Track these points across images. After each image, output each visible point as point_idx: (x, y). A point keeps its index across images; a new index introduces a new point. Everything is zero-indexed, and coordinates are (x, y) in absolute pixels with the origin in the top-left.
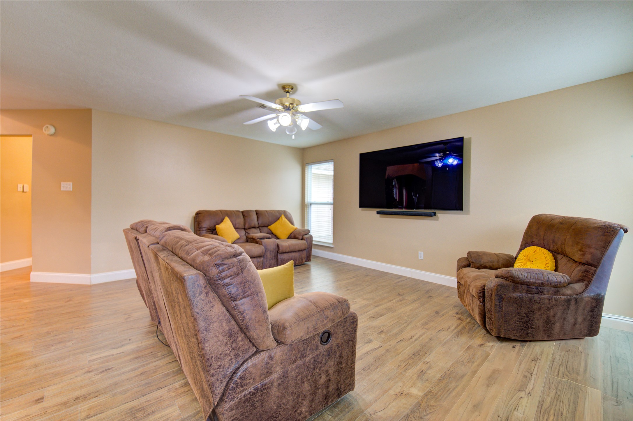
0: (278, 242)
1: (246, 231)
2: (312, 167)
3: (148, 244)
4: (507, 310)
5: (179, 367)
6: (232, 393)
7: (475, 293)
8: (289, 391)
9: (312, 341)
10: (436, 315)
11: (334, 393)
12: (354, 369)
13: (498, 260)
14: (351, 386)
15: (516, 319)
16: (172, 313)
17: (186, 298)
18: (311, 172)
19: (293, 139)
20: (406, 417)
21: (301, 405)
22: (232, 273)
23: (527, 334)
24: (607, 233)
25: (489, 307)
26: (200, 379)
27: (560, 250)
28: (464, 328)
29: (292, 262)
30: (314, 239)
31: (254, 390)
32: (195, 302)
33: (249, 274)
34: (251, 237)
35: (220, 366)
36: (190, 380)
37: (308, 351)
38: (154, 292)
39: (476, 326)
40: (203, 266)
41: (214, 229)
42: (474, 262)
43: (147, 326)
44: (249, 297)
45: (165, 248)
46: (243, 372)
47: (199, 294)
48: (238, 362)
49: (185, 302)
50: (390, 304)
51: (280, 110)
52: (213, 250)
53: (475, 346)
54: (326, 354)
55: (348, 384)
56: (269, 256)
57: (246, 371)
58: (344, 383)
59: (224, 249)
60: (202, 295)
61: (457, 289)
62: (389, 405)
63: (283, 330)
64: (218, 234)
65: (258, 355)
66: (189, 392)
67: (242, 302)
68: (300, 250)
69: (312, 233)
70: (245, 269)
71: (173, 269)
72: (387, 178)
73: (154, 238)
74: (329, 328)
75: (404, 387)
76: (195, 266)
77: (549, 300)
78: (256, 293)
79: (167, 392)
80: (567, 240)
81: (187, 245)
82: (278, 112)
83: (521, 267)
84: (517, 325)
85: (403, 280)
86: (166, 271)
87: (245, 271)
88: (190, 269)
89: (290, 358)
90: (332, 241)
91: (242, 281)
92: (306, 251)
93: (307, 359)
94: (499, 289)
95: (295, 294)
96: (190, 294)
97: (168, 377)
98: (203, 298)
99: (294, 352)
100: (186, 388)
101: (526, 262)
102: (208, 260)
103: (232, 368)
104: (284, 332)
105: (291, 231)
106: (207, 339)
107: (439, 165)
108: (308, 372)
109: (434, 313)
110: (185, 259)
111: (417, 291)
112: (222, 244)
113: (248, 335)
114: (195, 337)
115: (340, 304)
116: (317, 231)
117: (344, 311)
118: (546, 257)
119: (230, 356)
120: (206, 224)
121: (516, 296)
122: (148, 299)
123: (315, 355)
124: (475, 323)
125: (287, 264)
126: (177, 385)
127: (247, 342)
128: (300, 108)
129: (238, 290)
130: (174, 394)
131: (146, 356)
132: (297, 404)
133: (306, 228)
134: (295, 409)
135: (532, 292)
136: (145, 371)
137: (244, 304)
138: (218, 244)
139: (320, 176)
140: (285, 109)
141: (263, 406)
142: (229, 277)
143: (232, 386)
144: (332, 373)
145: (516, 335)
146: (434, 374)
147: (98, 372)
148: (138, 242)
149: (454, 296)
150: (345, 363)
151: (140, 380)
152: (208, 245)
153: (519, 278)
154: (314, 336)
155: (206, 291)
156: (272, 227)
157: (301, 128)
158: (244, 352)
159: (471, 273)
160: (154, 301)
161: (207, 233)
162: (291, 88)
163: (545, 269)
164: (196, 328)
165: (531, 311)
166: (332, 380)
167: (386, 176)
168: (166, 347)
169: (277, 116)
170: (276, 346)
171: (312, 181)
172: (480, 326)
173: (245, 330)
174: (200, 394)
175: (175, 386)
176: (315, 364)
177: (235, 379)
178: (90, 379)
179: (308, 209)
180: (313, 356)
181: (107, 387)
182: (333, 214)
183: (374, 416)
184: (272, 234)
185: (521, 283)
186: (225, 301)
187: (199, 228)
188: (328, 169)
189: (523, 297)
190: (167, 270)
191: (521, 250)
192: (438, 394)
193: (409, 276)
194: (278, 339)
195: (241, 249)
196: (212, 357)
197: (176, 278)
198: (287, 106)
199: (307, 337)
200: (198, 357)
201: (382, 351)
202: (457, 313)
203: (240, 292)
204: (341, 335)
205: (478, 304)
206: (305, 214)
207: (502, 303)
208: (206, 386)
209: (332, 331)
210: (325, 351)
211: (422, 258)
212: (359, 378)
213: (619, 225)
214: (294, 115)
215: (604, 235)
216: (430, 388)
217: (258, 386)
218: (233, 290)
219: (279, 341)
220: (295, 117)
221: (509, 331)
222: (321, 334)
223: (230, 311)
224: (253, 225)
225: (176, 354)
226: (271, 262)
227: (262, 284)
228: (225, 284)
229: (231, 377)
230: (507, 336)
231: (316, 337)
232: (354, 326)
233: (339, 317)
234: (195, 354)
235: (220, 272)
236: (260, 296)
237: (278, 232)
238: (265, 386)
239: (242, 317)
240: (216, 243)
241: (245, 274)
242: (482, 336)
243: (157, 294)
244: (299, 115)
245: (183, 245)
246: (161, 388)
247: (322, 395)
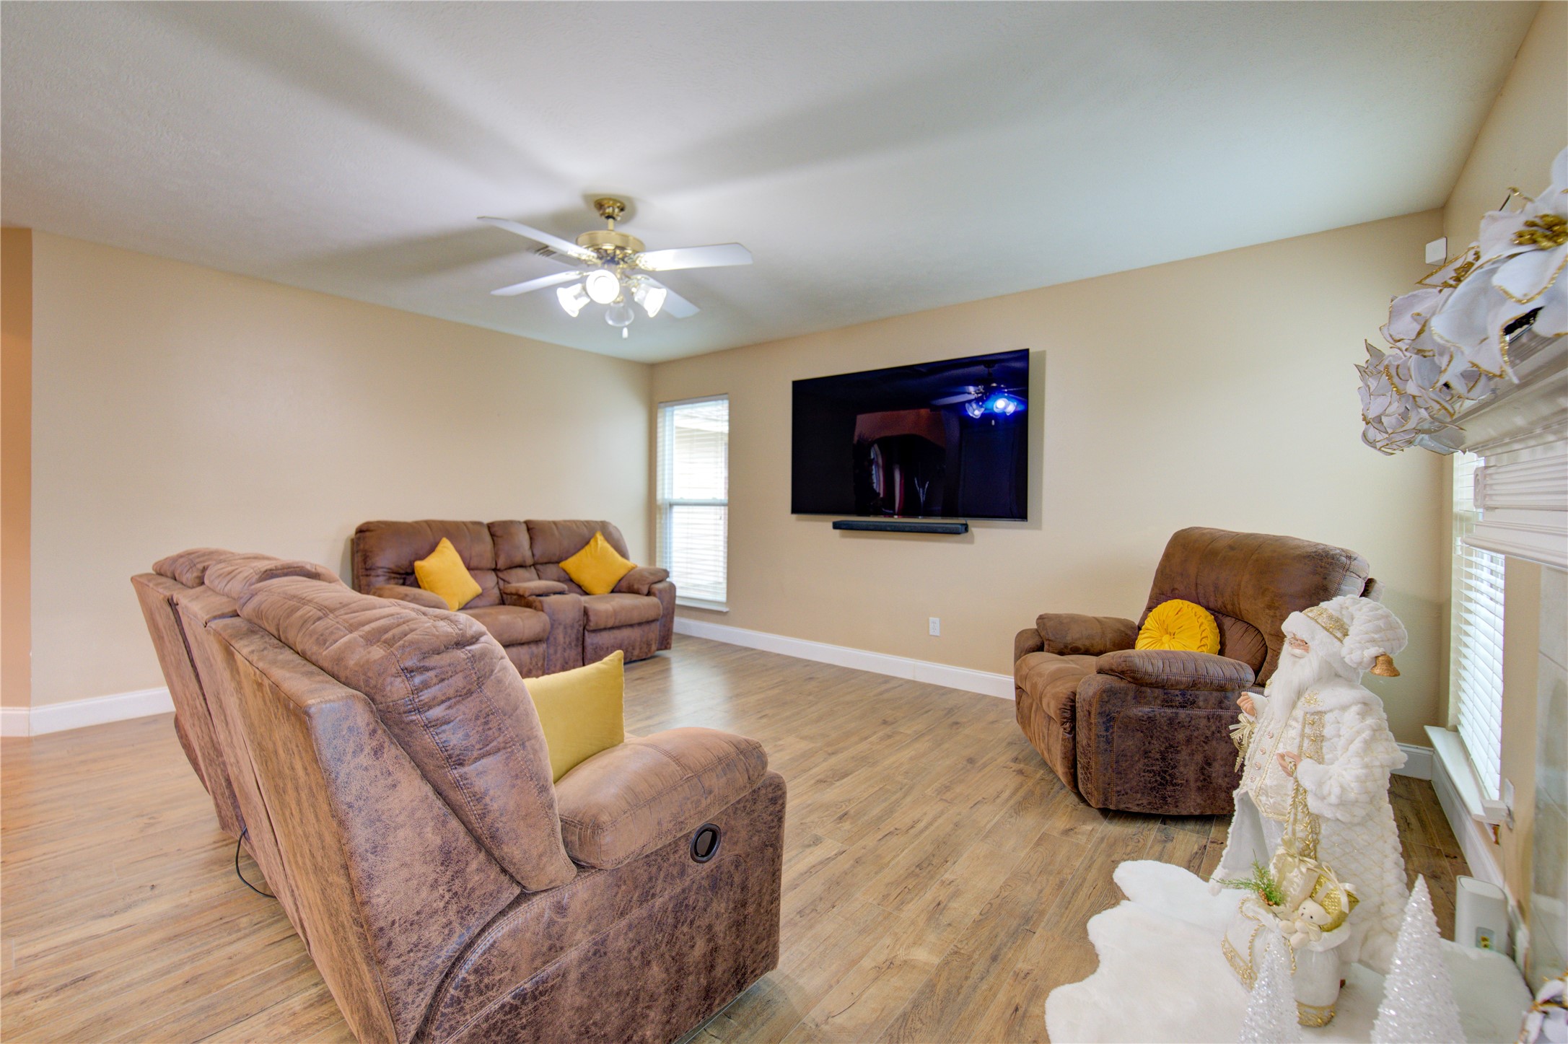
0: (585, 602)
1: (500, 575)
2: (676, 412)
3: (206, 617)
4: (1123, 747)
5: (304, 953)
6: (453, 1013)
7: (1055, 712)
8: (610, 990)
9: (672, 856)
10: (969, 766)
11: (728, 981)
12: (777, 914)
13: (1103, 633)
14: (769, 959)
15: (1140, 765)
16: (278, 808)
17: (315, 767)
18: (673, 425)
19: (625, 339)
20: (901, 1020)
21: (643, 1022)
22: (451, 692)
23: (1164, 798)
24: (1321, 567)
25: (1084, 742)
26: (360, 984)
27: (1229, 607)
28: (1031, 793)
29: (618, 654)
30: (679, 593)
31: (514, 998)
32: (342, 777)
33: (500, 691)
34: (514, 591)
35: (416, 946)
36: (332, 986)
37: (660, 881)
38: (227, 750)
39: (1057, 787)
40: (365, 674)
41: (409, 571)
42: (1053, 638)
43: (210, 845)
44: (499, 754)
45: (255, 628)
46: (484, 953)
47: (353, 752)
48: (469, 928)
49: (312, 776)
50: (863, 746)
51: (589, 263)
52: (396, 631)
53: (1055, 833)
54: (706, 885)
55: (763, 954)
56: (561, 638)
57: (492, 951)
58: (752, 952)
59: (428, 628)
60: (362, 756)
61: (1014, 704)
62: (861, 995)
63: (593, 833)
64: (420, 583)
65: (524, 905)
66: (333, 1019)
67: (481, 769)
68: (644, 620)
69: (673, 579)
70: (489, 677)
71: (276, 687)
72: (858, 441)
73: (225, 599)
74: (714, 819)
75: (897, 947)
76: (342, 675)
77: (1209, 719)
78: (518, 741)
79: (267, 1026)
80: (1243, 584)
81: (319, 619)
82: (586, 266)
83: (1151, 648)
84: (1142, 779)
85: (896, 688)
86: (257, 692)
87: (489, 683)
88: (327, 686)
89: (612, 905)
90: (725, 595)
91: (481, 711)
92: (658, 623)
93: (657, 903)
94: (1106, 699)
95: (628, 737)
96: (327, 753)
97: (270, 984)
98: (365, 765)
99: (623, 887)
100: (324, 1008)
101: (1162, 637)
102: (382, 658)
103: (452, 947)
104: (595, 838)
105: (622, 573)
106: (377, 874)
107: (976, 412)
108: (659, 937)
109: (965, 763)
110: (314, 658)
111: (927, 712)
112: (424, 614)
113: (497, 853)
114: (342, 872)
115: (741, 757)
116: (687, 573)
117: (751, 773)
118: (1202, 624)
119: (445, 915)
120: (386, 558)
121: (1140, 714)
122: (210, 771)
123: (679, 890)
124: (1055, 780)
125: (606, 659)
126: (296, 1003)
127: (494, 872)
128: (643, 260)
129: (467, 736)
130: (286, 1030)
131: (202, 930)
132: (634, 1020)
133: (659, 565)
134: (627, 1035)
135: (1174, 704)
136: (200, 973)
137: (485, 772)
138: (413, 614)
139: (696, 433)
140: (603, 261)
141: (539, 1038)
142: (443, 702)
143: (453, 996)
144: (723, 929)
145: (1141, 802)
146: (965, 909)
147: (48, 989)
148: (176, 613)
149: (1008, 720)
150: (754, 903)
151: (183, 1001)
152: (384, 617)
153: (1146, 673)
154: (675, 842)
155: (374, 743)
156: (570, 565)
157: (646, 312)
158: (486, 901)
159: (1047, 663)
160: (228, 775)
161: (389, 584)
162: (618, 207)
163: (1200, 650)
164: (346, 848)
165: (1172, 747)
166: (722, 948)
167: (856, 438)
168: (267, 899)
169: (582, 277)
170: (575, 877)
171: (674, 447)
172: (1064, 786)
173: (488, 842)
174: (360, 1024)
175: (292, 1006)
176: (679, 914)
177: (460, 977)
178: (21, 1015)
179: (664, 517)
180: (672, 894)
181: (77, 1032)
182: (727, 529)
183: (825, 1028)
184: (571, 583)
185: (1151, 684)
186: (432, 767)
187: (367, 569)
188: (715, 418)
189: (1155, 716)
190: (258, 690)
191: (1149, 609)
192: (976, 956)
193: (908, 676)
194: (581, 856)
195: (478, 626)
196: (393, 923)
197: (285, 712)
198: (609, 252)
199: (658, 847)
200: (351, 927)
201: (844, 863)
202: (1016, 760)
203: (473, 740)
204: (743, 834)
205: (1061, 736)
206: (658, 531)
207: (1111, 731)
208: (375, 1004)
209: (722, 826)
210: (703, 878)
211: (937, 633)
212: (789, 934)
213: (1343, 550)
214: (625, 276)
215: (1315, 573)
216: (955, 943)
217: (526, 986)
218: (454, 737)
219: (583, 863)
220: (630, 282)
221: (1127, 793)
222: (693, 836)
223: (444, 794)
224: (518, 560)
225: (293, 918)
226: (566, 655)
227: (537, 717)
228: (430, 722)
229: (449, 970)
230: (1122, 806)
231: (682, 843)
232: (777, 809)
233: (740, 789)
234: (343, 918)
235: (417, 691)
236: (529, 748)
237: (585, 578)
238: (545, 985)
239: (479, 807)
240: (407, 611)
241: (488, 691)
242: (1069, 810)
243: (236, 756)
244: (639, 277)
245: (309, 617)
246: (248, 1016)
247: (696, 989)
